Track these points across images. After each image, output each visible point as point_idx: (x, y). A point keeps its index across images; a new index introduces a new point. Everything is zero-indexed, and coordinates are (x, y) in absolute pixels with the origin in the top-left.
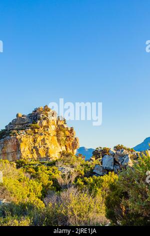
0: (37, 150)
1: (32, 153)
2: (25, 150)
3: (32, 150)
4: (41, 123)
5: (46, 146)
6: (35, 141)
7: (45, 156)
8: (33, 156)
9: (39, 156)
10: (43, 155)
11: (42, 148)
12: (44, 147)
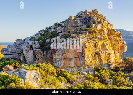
0: (100, 56)
1: (95, 59)
2: (89, 56)
3: (95, 56)
4: (96, 26)
5: (108, 52)
6: (95, 46)
7: (107, 62)
8: (95, 62)
9: (100, 62)
10: (105, 61)
11: (104, 53)
12: (106, 53)
